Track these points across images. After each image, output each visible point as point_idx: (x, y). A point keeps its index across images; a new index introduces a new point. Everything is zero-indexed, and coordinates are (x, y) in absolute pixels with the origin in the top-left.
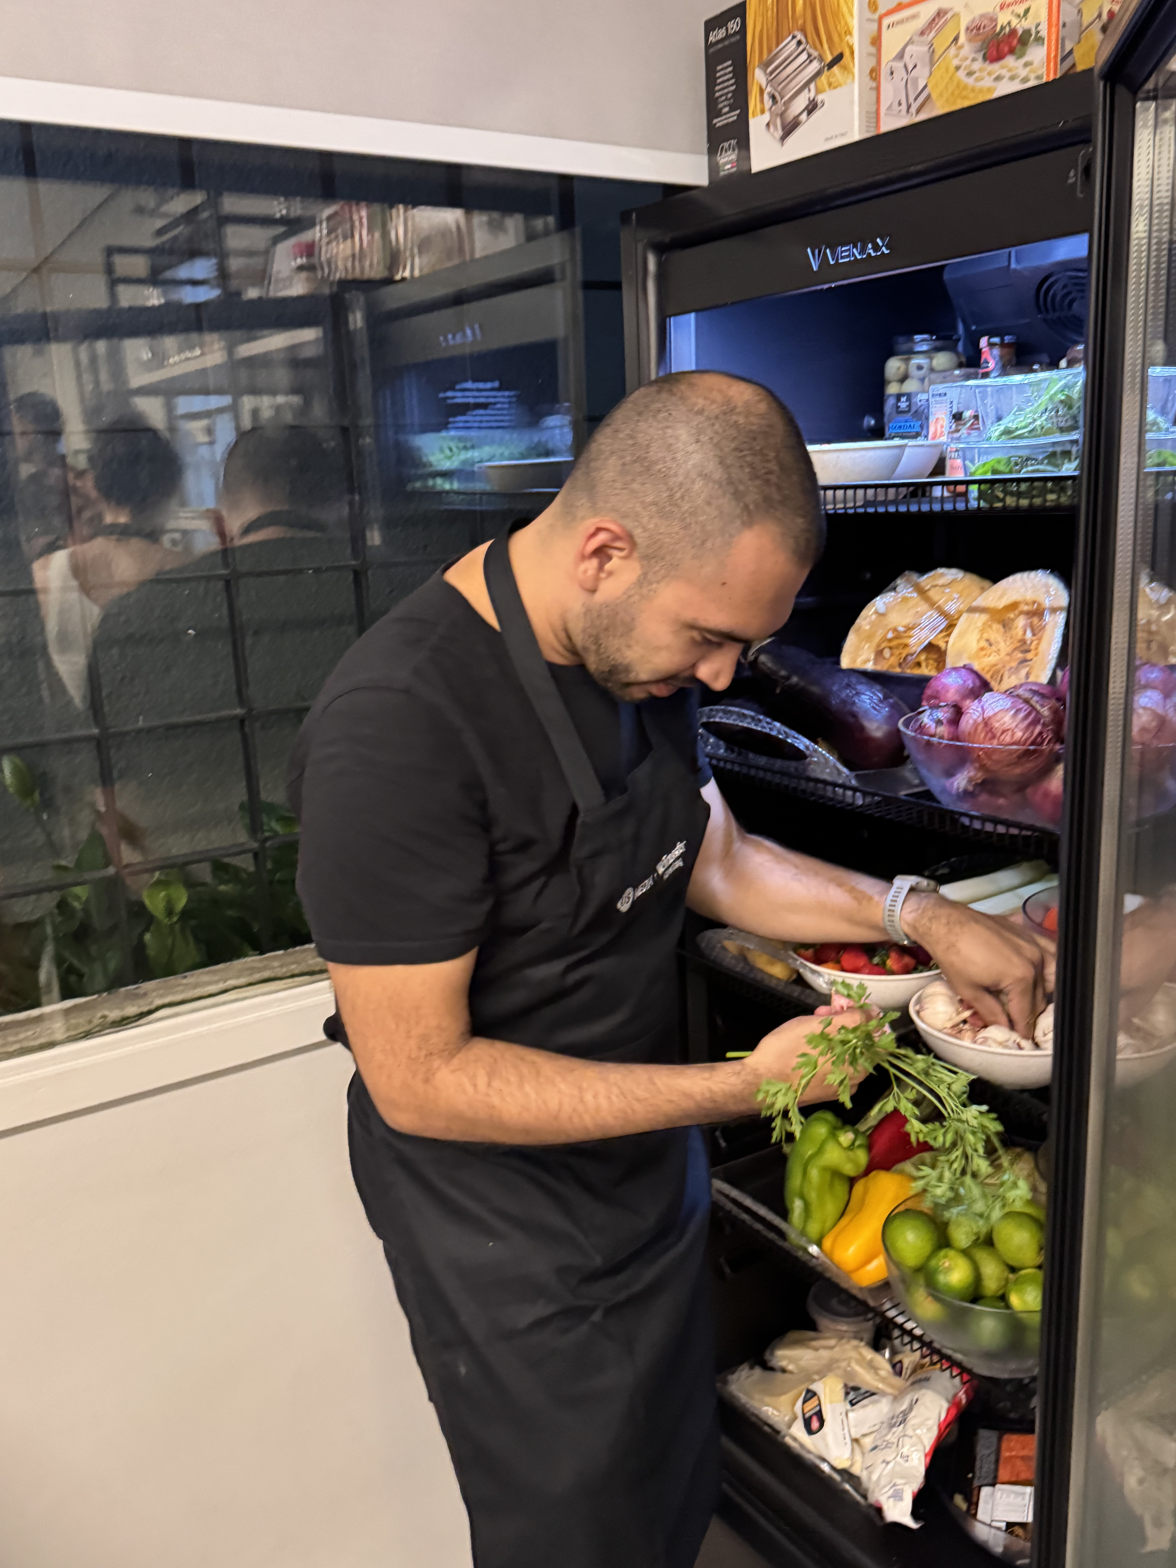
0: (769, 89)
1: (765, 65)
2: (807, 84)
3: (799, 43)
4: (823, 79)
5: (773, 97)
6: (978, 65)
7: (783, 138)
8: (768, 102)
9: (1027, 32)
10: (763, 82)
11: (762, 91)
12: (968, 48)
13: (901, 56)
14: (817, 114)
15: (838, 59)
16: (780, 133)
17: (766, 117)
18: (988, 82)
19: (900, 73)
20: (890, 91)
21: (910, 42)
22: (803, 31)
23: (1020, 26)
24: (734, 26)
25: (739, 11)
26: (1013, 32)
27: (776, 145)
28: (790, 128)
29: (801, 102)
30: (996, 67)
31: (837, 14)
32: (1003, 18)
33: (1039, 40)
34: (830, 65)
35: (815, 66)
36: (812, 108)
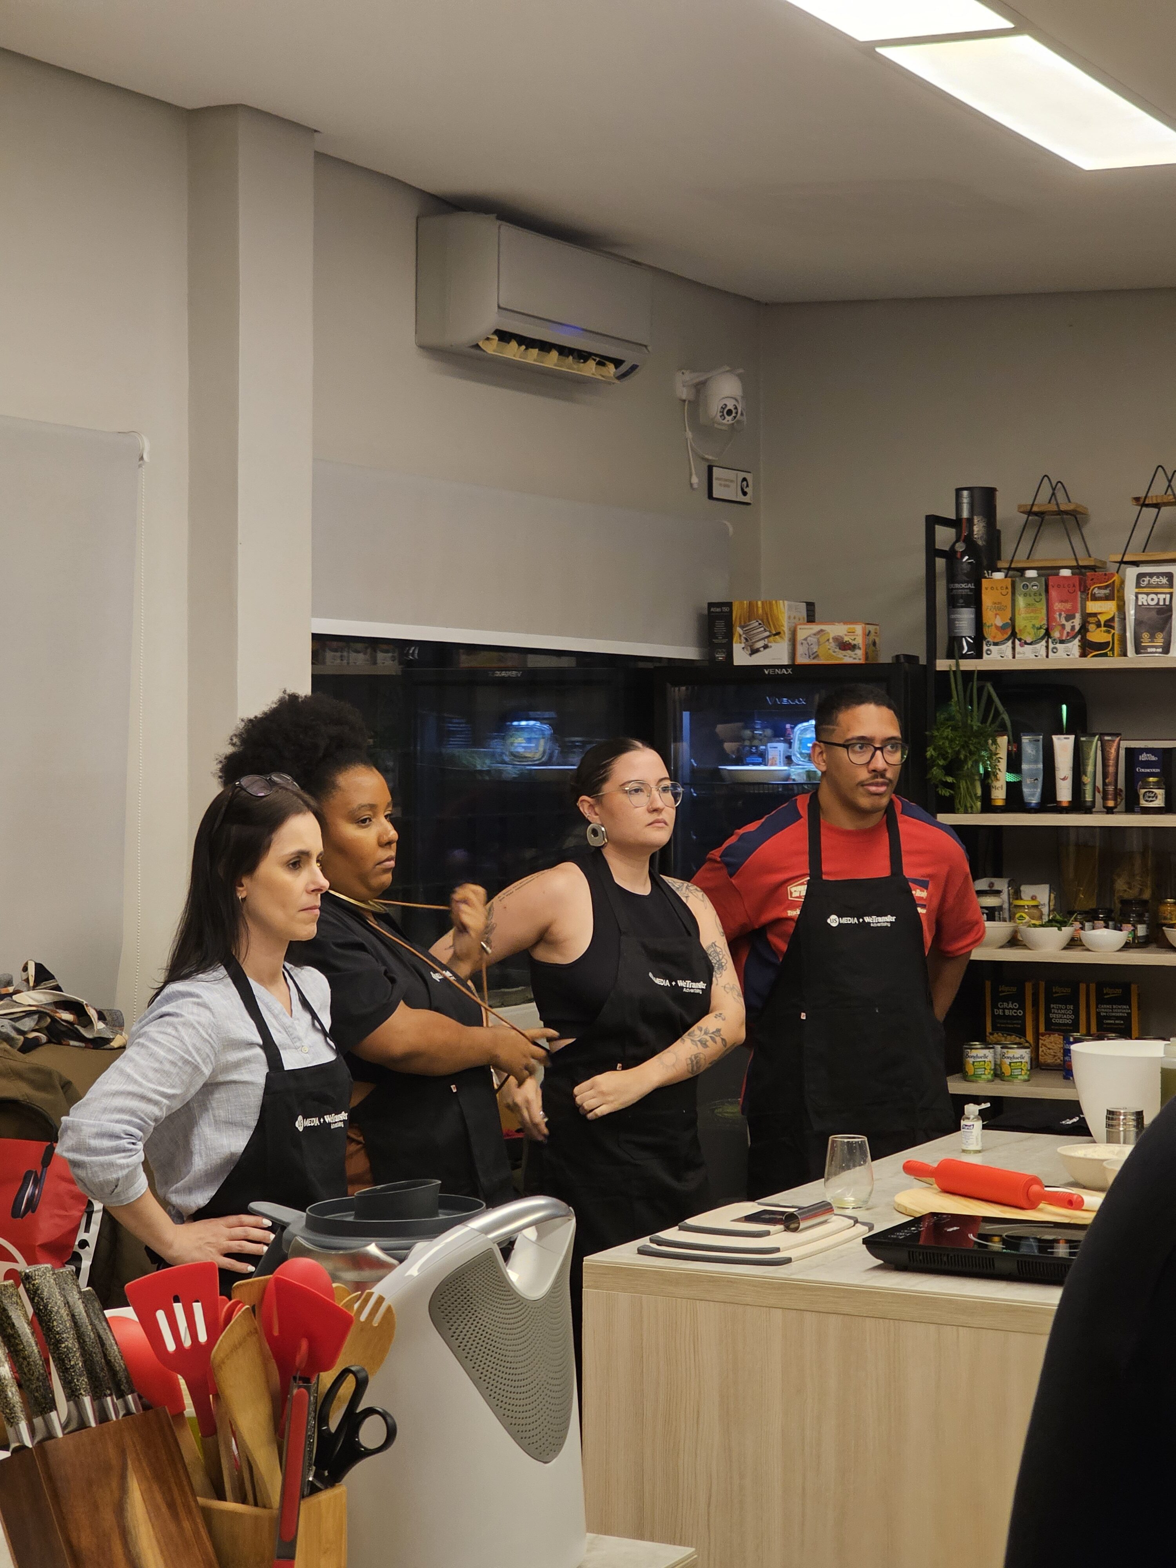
0: (744, 636)
1: (742, 627)
2: (763, 639)
3: (760, 624)
4: (771, 639)
5: (746, 639)
6: (837, 650)
7: (751, 655)
8: (743, 640)
9: (855, 645)
10: (741, 633)
11: (740, 636)
12: (832, 644)
13: (806, 639)
14: (767, 650)
15: (778, 634)
16: (750, 652)
17: (743, 645)
18: (841, 656)
19: (805, 645)
20: (800, 650)
21: (810, 636)
22: (762, 620)
23: (853, 642)
24: (726, 609)
25: (730, 605)
26: (850, 644)
27: (748, 656)
28: (754, 651)
29: (760, 644)
30: (844, 652)
31: (778, 619)
32: (846, 639)
33: (860, 648)
34: (775, 635)
35: (767, 634)
36: (766, 647)
